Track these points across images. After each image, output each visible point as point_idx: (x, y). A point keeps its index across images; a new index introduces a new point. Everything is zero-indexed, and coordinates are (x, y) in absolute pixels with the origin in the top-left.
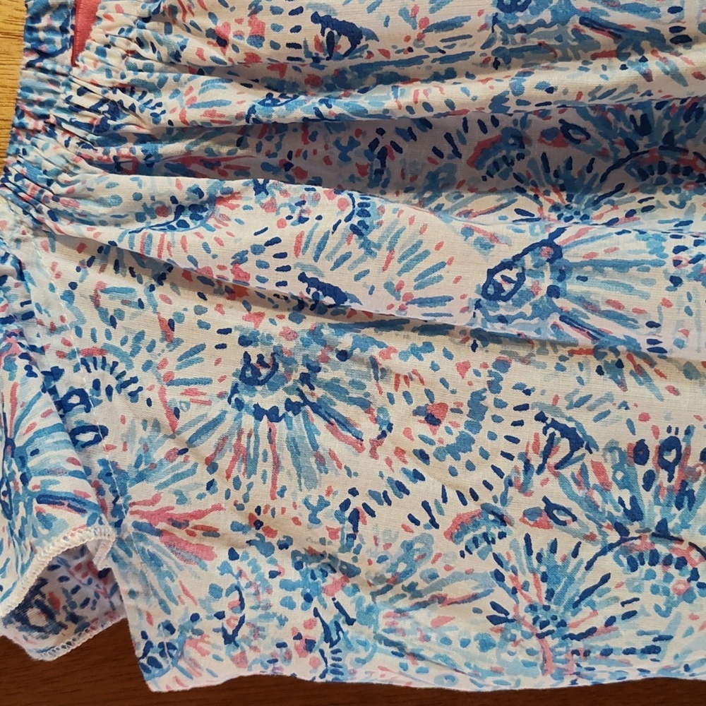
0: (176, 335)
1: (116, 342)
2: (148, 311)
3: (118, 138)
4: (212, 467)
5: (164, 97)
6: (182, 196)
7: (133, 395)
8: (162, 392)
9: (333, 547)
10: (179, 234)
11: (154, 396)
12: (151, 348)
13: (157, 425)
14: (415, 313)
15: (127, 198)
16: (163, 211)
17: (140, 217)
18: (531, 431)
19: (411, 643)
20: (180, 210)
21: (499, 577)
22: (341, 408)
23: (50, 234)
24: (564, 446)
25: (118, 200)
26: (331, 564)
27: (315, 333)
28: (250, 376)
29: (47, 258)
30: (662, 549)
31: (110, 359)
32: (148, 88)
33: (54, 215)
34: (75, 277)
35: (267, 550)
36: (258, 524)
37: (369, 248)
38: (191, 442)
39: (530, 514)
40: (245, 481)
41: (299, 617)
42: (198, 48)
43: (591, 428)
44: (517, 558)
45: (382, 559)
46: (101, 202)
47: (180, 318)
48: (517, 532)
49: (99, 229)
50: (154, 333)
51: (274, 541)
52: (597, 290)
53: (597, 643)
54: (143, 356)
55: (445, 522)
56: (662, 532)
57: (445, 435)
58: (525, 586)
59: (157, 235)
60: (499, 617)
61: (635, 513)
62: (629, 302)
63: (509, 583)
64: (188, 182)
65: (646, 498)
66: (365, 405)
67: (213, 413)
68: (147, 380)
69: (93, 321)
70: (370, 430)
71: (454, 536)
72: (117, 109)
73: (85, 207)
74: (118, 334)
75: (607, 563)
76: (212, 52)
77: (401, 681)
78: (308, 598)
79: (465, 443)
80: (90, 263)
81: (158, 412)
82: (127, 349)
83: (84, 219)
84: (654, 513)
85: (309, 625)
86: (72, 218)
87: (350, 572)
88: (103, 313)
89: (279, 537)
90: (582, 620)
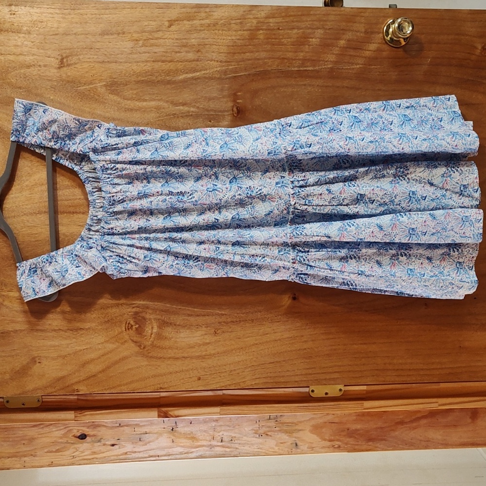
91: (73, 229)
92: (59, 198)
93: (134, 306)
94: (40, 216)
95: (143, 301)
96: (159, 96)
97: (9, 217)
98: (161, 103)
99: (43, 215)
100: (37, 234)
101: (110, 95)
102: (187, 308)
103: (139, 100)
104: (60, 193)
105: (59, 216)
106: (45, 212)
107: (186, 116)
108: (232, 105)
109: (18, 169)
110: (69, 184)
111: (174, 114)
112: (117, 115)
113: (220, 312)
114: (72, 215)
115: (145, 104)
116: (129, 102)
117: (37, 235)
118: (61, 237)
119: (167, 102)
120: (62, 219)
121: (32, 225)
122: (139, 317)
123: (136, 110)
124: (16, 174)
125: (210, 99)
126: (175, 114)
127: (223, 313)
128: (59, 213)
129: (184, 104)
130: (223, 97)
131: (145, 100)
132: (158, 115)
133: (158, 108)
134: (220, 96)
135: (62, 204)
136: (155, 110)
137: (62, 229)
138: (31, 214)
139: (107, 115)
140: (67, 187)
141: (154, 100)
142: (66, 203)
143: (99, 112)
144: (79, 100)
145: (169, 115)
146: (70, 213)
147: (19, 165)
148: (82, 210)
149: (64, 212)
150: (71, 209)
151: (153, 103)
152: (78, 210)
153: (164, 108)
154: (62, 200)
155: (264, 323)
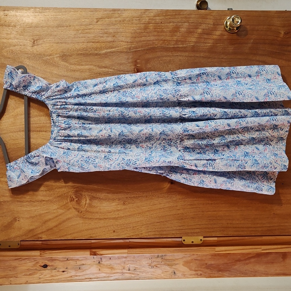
2: (58, 150)
3: (55, 140)
4: (61, 158)
5: (58, 137)
7: (57, 154)
8: (59, 154)
9: (69, 163)
13: (58, 156)
14: (74, 150)
17: (57, 144)
19: (73, 168)
20: (60, 144)
22: (69, 155)
24: (82, 157)
27: (68, 151)
28: (64, 153)
29: (51, 147)
30: (88, 162)
31: (55, 152)
32: (57, 137)
35: (65, 163)
37: (71, 146)
38: (60, 156)
39: (80, 161)
41: (67, 167)
42: (60, 135)
43: (84, 156)
44: (80, 163)
45: (72, 164)
46: (55, 143)
47: (60, 150)
52: (84, 148)
54: (57, 152)
56: (88, 161)
57: (75, 156)
60: (79, 167)
61: (86, 160)
62: (86, 148)
63: (79, 165)
64: (60, 142)
66: (71, 155)
67: (62, 155)
69: (54, 150)
71: (76, 162)
72: (55, 138)
75: (85, 163)
76: (61, 135)
77: (73, 172)
79: (77, 157)
87: (70, 164)
90: (83, 167)
91: (39, 141)
92: (31, 123)
94: (20, 133)
96: (91, 62)
97: (2, 134)
98: (92, 67)
99: (22, 132)
100: (18, 144)
101: (62, 62)
102: (107, 189)
103: (79, 65)
104: (32, 120)
105: (31, 133)
106: (23, 131)
107: (107, 74)
108: (134, 68)
109: (8, 105)
110: (37, 114)
111: (99, 73)
112: (66, 74)
114: (39, 133)
115: (82, 67)
116: (73, 66)
118: (32, 146)
119: (95, 66)
120: (33, 135)
121: (15, 138)
122: (78, 193)
123: (77, 71)
124: (6, 108)
125: (121, 64)
126: (100, 73)
127: (129, 192)
128: (31, 131)
129: (105, 67)
130: (129, 63)
131: (82, 65)
132: (90, 74)
133: (90, 70)
134: (127, 63)
135: (32, 126)
136: (88, 71)
137: (32, 141)
138: (15, 132)
139: (60, 74)
140: (36, 116)
141: (88, 65)
142: (35, 125)
143: (55, 72)
144: (44, 65)
145: (97, 74)
146: (38, 131)
147: (8, 103)
148: (45, 130)
149: (34, 131)
150: (38, 129)
151: (87, 67)
152: (42, 129)
153: (93, 70)
154: (33, 124)
155: (153, 198)
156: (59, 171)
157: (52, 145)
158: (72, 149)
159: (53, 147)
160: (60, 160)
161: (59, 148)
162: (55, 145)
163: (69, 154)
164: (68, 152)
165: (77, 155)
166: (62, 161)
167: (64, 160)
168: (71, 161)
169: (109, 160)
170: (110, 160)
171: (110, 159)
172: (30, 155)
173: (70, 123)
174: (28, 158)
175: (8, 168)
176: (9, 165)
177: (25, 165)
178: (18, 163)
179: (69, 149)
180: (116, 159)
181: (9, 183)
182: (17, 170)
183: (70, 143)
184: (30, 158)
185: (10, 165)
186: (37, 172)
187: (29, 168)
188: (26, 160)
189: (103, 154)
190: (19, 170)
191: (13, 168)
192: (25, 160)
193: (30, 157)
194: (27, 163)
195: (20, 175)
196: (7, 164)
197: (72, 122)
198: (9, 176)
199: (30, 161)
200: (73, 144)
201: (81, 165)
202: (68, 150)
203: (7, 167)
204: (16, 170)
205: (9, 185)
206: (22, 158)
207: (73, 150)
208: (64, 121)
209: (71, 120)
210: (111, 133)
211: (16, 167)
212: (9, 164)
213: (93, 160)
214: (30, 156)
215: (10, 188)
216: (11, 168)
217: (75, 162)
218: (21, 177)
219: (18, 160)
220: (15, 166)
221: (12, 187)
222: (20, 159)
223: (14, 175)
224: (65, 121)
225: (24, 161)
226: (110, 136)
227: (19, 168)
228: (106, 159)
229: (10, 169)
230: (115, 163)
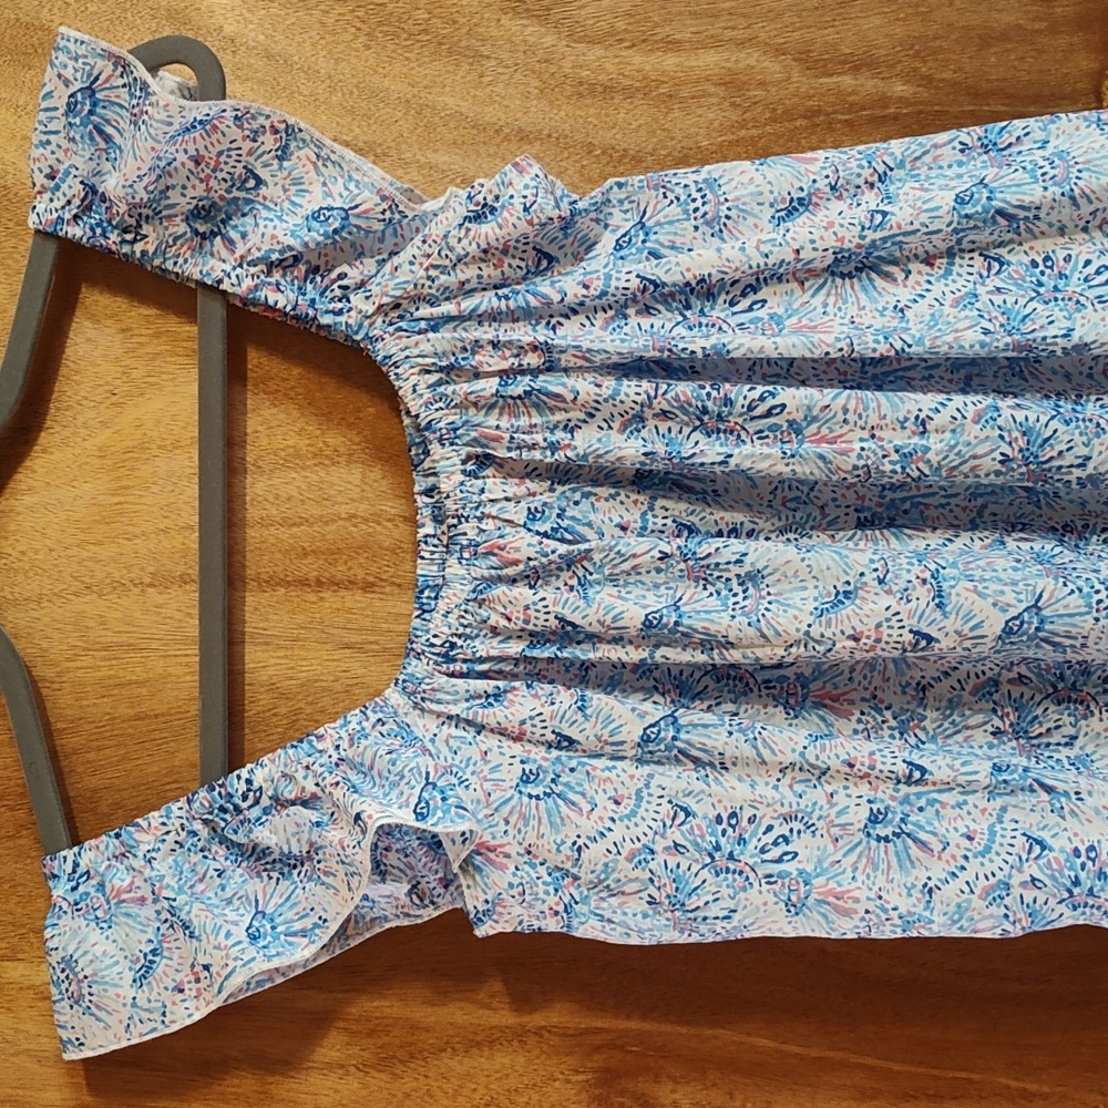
0: (488, 758)
1: (457, 762)
2: (474, 746)
3: (454, 661)
4: (507, 822)
5: (477, 642)
6: (490, 691)
7: (467, 787)
8: (481, 785)
9: (568, 865)
10: (491, 710)
11: (478, 787)
12: (475, 764)
13: (478, 801)
14: (608, 749)
15: (462, 692)
16: (480, 697)
17: (467, 700)
18: (666, 808)
19: (607, 914)
20: (488, 696)
21: (651, 880)
22: (571, 796)
23: (422, 710)
24: (682, 815)
25: (457, 693)
26: (567, 874)
27: (558, 760)
28: (526, 779)
29: (420, 722)
30: (732, 866)
31: (455, 770)
32: (468, 637)
33: (423, 699)
34: (436, 731)
35: (533, 866)
36: (529, 853)
37: (586, 717)
38: (496, 810)
39: (666, 849)
40: (523, 830)
41: (552, 900)
42: (495, 619)
43: (694, 807)
44: (660, 871)
45: (592, 872)
46: (448, 693)
47: (491, 750)
48: (660, 858)
49: (451, 707)
50: (477, 757)
51: (537, 862)
52: (695, 738)
53: (701, 914)
54: (471, 768)
55: (625, 853)
56: (731, 857)
57: (623, 810)
58: (665, 885)
59: (480, 711)
60: (652, 902)
61: (718, 848)
62: (709, 743)
63: (657, 884)
64: (493, 683)
65: (723, 841)
66: (583, 794)
67: (508, 796)
68: (473, 779)
69: (445, 751)
70: (586, 807)
71: (629, 860)
72: (453, 646)
73: (440, 696)
74: (458, 758)
75: (705, 873)
76: (503, 621)
77: (601, 937)
78: (556, 890)
79: (634, 813)
80: (443, 723)
81: (480, 795)
82: (463, 765)
83: (439, 702)
84: (727, 848)
85: (557, 904)
86: (432, 701)
87: (576, 878)
88: (450, 748)
89: (540, 860)
90: (693, 902)
91: (319, 664)
93: (598, 1040)
94: (160, 599)
95: (644, 1017)
96: (743, 22)
97: (15, 603)
98: (749, 59)
99: (176, 592)
100: (140, 683)
101: (505, 20)
102: (854, 1059)
103: (644, 42)
105: (249, 599)
106: (185, 580)
107: (873, 120)
108: (1095, 66)
109: (63, 371)
110: (303, 443)
111: (811, 114)
112: (538, 114)
113: (1013, 1083)
114: (312, 597)
115: (670, 61)
116: (598, 51)
117: (144, 691)
118: (257, 701)
119: (780, 51)
120: (263, 613)
121: (123, 638)
122: (622, 1093)
123: (629, 93)
124: (51, 392)
125: (987, 39)
126: (818, 112)
127: (1032, 1087)
128: (250, 584)
129: (857, 65)
130: (1053, 30)
131: (672, 45)
132: (734, 116)
133: (732, 83)
134: (1037, 26)
135: (263, 539)
136: (721, 91)
137: (261, 662)
138: (119, 587)
139: (491, 114)
140: (293, 460)
141: (717, 43)
143: (451, 101)
144: (358, 44)
145: (788, 115)
146: (304, 583)
147: (69, 351)
148: (361, 574)
149: (272, 582)
150: (310, 567)
151: (709, 60)
152: (340, 569)
153: (762, 84)
154: (265, 523)
156: (480, 932)
157: (427, 705)
158: (592, 745)
159: (432, 724)
160: (493, 843)
161: (480, 728)
162: (454, 710)
163: (566, 785)
164: (558, 768)
165: (639, 798)
166: (513, 849)
167: (531, 838)
168: (585, 855)
169: (914, 851)
170: (923, 845)
171: (916, 840)
172: (243, 787)
173: (579, 528)
174: (223, 810)
175: (60, 890)
176: (69, 867)
177: (201, 870)
178: (144, 848)
179: (571, 741)
180: (977, 846)
181: (64, 1013)
182: (134, 909)
183: (576, 692)
184: (238, 810)
185: (76, 865)
186: (297, 926)
187: (229, 893)
188: (206, 822)
189: (854, 791)
190: (148, 911)
191: (101, 886)
192: (198, 826)
193: (244, 805)
194: (215, 848)
195: (154, 952)
196: (53, 853)
197: (592, 517)
198: (68, 963)
199: (240, 838)
200: (598, 700)
201: (669, 890)
202: (555, 753)
203: (55, 876)
204: (124, 908)
205: (64, 1035)
206: (177, 808)
207: (599, 756)
208: (523, 504)
209: (586, 495)
210: (938, 615)
211: (126, 884)
212: (69, 854)
213: (775, 843)
214: (245, 799)
215: (72, 1055)
216: (81, 889)
217: (623, 865)
218: (161, 966)
219: (139, 820)
220: (120, 879)
221: (88, 1053)
222: (155, 817)
223: (111, 948)
224: (536, 503)
225: (194, 833)
226: (929, 639)
227: (146, 891)
228: (887, 839)
229: (77, 895)
230: (968, 875)
